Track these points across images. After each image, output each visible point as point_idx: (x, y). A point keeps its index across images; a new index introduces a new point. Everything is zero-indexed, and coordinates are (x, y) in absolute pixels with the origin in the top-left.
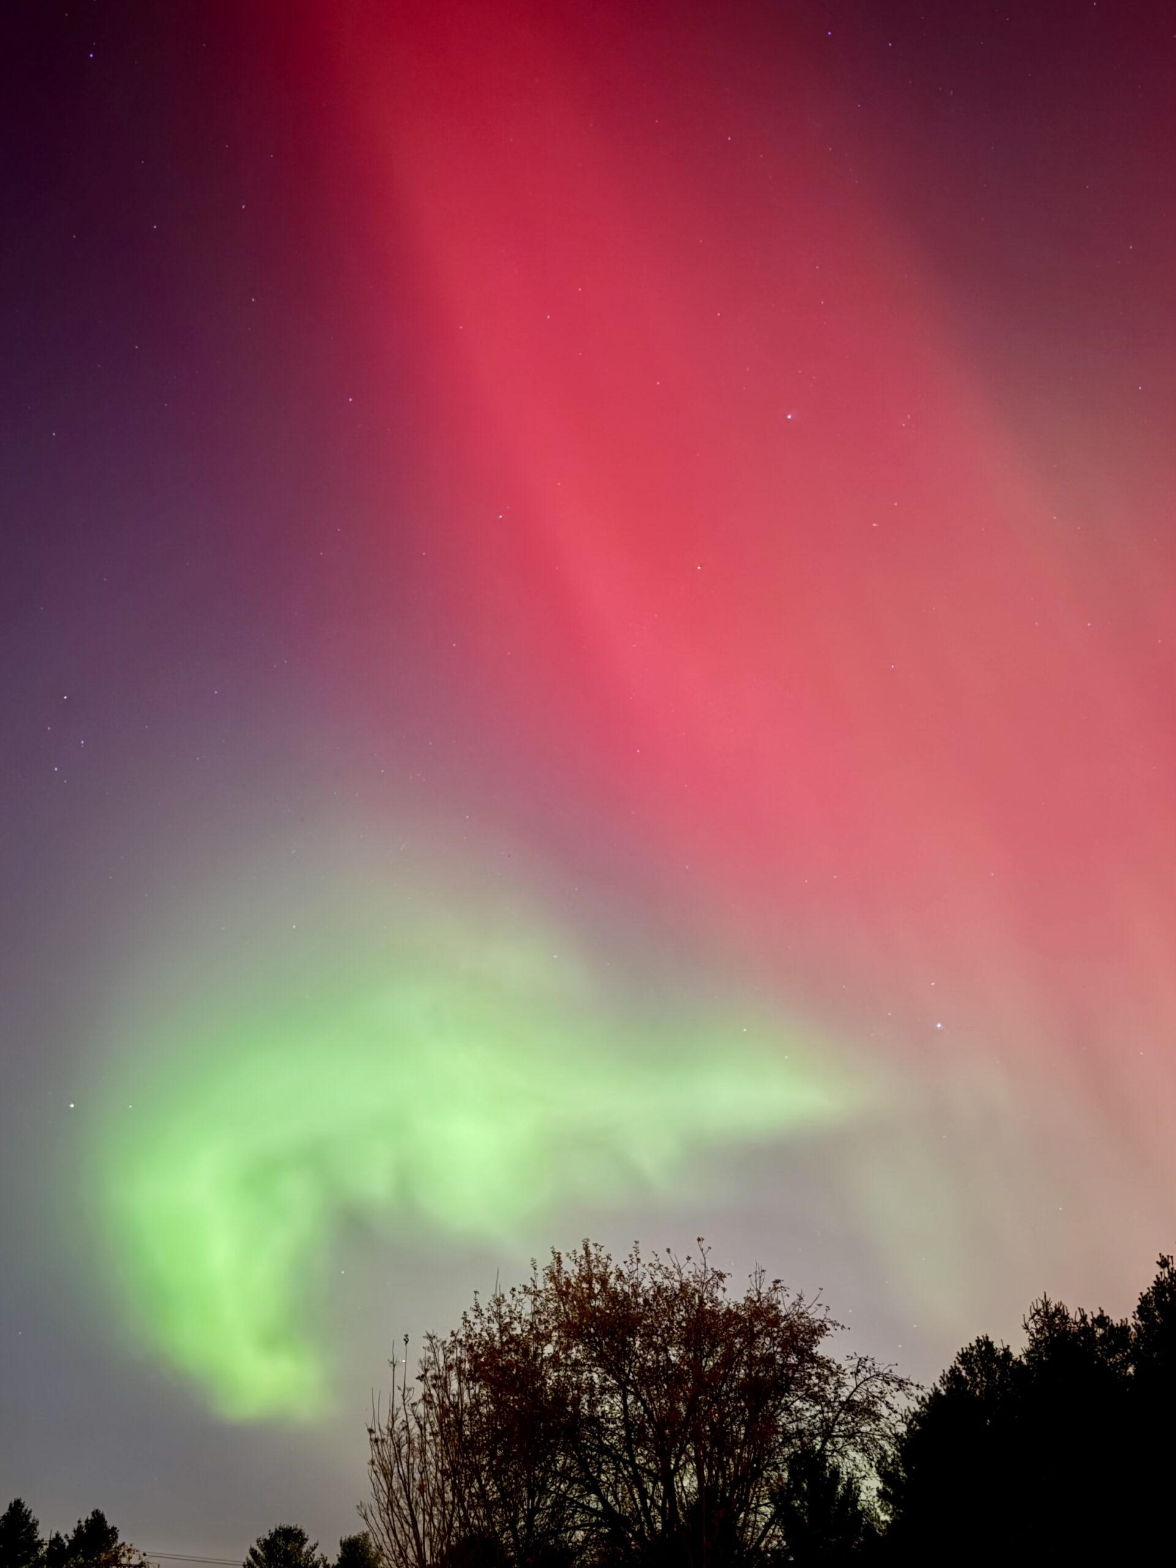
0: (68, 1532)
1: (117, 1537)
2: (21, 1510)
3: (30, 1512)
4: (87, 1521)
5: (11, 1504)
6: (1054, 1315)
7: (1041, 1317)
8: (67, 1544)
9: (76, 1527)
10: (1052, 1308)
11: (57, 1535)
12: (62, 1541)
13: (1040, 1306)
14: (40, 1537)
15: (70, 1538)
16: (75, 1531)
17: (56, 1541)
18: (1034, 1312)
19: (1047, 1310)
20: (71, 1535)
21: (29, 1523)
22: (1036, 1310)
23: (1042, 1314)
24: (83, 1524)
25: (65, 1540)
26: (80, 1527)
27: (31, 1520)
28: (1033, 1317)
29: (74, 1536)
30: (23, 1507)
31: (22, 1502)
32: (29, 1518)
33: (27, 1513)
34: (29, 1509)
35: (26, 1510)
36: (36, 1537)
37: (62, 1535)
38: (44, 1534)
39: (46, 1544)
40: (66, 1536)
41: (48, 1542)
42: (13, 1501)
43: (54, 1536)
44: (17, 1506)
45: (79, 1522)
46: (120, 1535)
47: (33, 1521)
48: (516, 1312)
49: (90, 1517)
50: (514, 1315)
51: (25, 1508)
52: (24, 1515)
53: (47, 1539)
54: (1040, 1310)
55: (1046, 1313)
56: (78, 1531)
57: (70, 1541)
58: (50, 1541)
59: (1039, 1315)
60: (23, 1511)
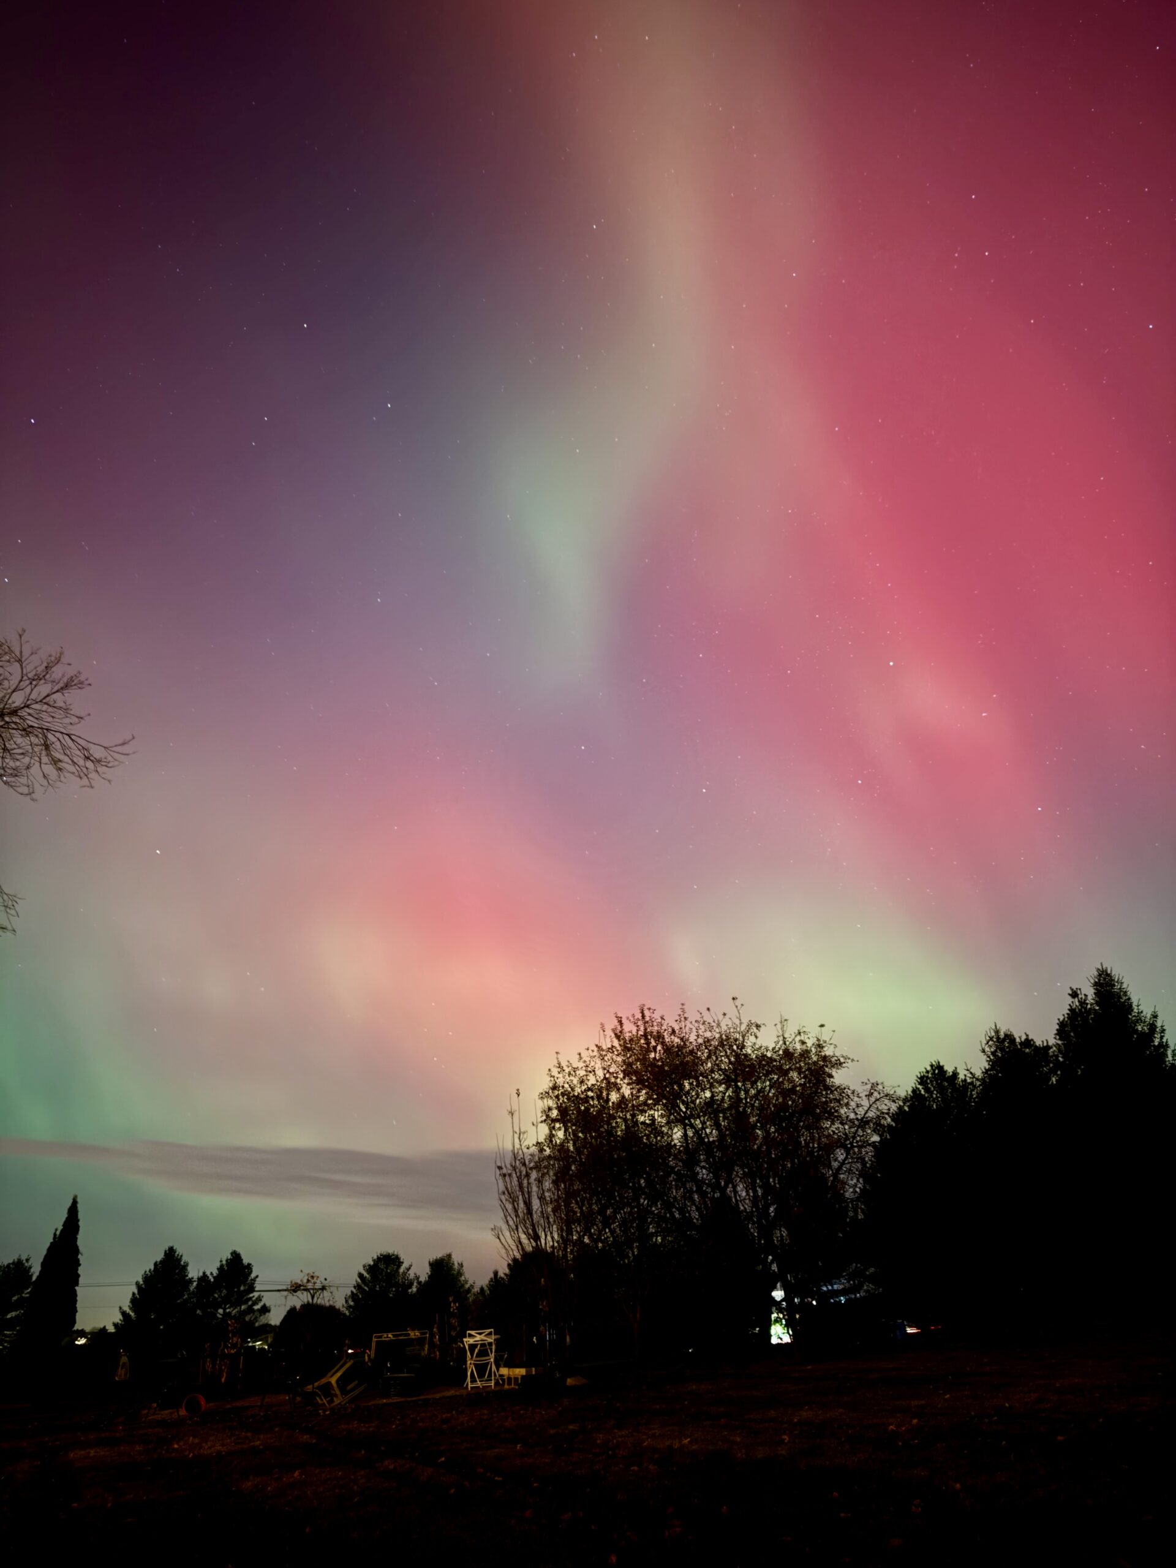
0: (212, 1270)
1: (251, 1271)
2: (174, 1255)
3: (181, 1256)
4: (227, 1260)
5: (166, 1251)
6: (1004, 1040)
7: (995, 1042)
8: (212, 1280)
9: (218, 1265)
10: (1002, 1035)
11: (204, 1273)
12: (208, 1277)
13: (993, 1034)
14: (190, 1276)
15: (215, 1275)
16: (218, 1269)
17: (204, 1278)
18: (988, 1038)
19: (999, 1036)
20: (215, 1272)
21: (181, 1265)
22: (989, 1037)
23: (995, 1040)
24: (224, 1262)
25: (211, 1277)
26: (222, 1266)
27: (182, 1263)
28: (988, 1043)
29: (217, 1272)
30: (175, 1252)
31: (175, 1248)
32: (181, 1261)
33: (179, 1257)
34: (180, 1254)
35: (178, 1255)
36: (187, 1276)
37: (208, 1273)
38: (193, 1273)
39: (195, 1281)
40: (212, 1274)
41: (196, 1280)
42: (167, 1249)
43: (201, 1274)
44: (170, 1253)
45: (221, 1261)
46: (254, 1269)
47: (184, 1263)
48: (590, 1066)
49: (229, 1257)
50: (589, 1069)
51: (177, 1253)
52: (177, 1258)
53: (195, 1278)
54: (993, 1037)
55: (998, 1038)
56: (221, 1269)
57: (214, 1277)
58: (198, 1278)
59: (993, 1041)
60: (176, 1255)
